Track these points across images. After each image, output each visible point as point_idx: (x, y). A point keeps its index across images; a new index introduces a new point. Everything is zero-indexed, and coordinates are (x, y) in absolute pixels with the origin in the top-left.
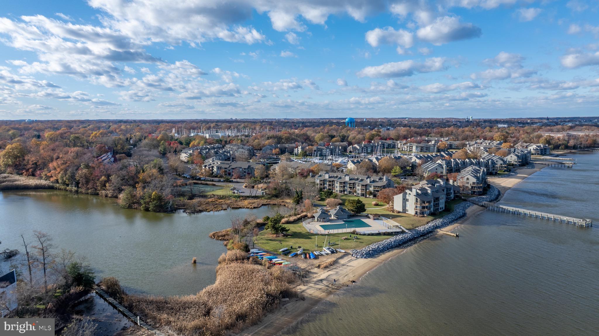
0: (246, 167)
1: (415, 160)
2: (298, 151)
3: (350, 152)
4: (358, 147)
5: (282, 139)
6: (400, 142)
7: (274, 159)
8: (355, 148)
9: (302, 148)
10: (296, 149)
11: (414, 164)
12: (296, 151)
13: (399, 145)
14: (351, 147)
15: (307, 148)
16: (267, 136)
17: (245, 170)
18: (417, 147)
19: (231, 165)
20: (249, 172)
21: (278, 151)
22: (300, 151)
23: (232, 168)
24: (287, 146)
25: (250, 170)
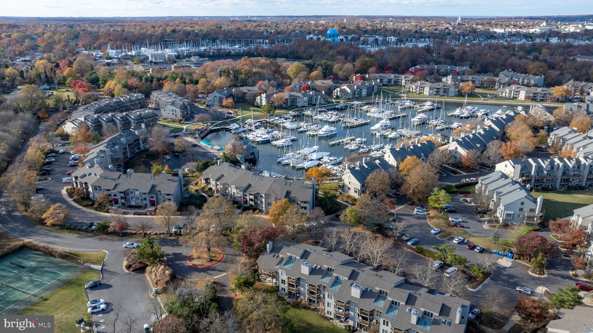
0: (147, 191)
1: (456, 148)
2: (261, 100)
3: (338, 97)
4: (349, 91)
5: (241, 73)
6: (405, 77)
8: (343, 91)
9: (266, 97)
10: (259, 97)
11: (454, 154)
12: (258, 99)
13: (403, 81)
14: (339, 89)
15: (275, 95)
16: (218, 70)
17: (144, 196)
18: (431, 89)
19: (119, 184)
20: (152, 199)
21: (231, 103)
22: (264, 103)
23: (119, 191)
24: (246, 91)
25: (154, 196)
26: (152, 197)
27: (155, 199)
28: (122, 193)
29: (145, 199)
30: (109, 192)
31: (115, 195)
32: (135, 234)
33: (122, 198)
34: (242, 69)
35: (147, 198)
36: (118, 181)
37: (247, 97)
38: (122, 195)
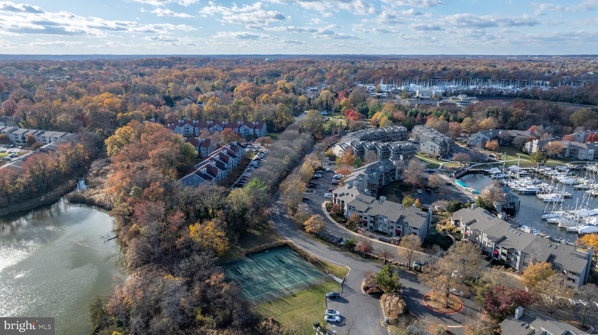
0: (395, 221)
2: (531, 146)
5: (512, 116)
7: (483, 161)
9: (538, 144)
10: (529, 143)
12: (528, 145)
15: (550, 143)
16: (486, 110)
17: (391, 224)
19: (371, 208)
20: (398, 229)
21: (495, 145)
22: (535, 149)
23: (370, 214)
24: (514, 135)
25: (401, 227)
26: (399, 227)
27: (401, 230)
28: (372, 217)
29: (392, 228)
30: (361, 214)
31: (365, 218)
32: (377, 259)
33: (371, 222)
34: (513, 111)
35: (394, 227)
36: (371, 205)
37: (515, 142)
38: (372, 219)
